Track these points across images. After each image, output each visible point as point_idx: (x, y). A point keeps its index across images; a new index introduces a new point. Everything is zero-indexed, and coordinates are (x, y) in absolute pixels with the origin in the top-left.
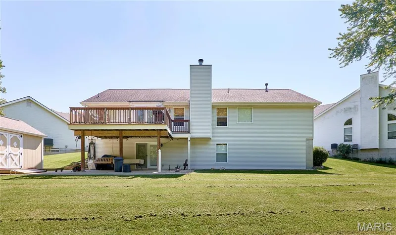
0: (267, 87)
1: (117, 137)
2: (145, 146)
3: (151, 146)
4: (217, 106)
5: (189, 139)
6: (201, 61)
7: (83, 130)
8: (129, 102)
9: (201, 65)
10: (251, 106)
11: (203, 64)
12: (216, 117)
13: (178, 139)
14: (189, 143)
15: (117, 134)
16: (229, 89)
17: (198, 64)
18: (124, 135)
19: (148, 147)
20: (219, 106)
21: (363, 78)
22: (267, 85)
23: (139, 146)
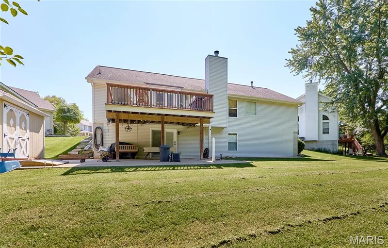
0: (252, 85)
1: (159, 122)
3: (167, 133)
5: (210, 128)
6: (217, 52)
8: (147, 84)
9: (216, 56)
10: (256, 100)
11: (219, 56)
12: (228, 108)
14: (210, 131)
15: (159, 119)
17: (214, 55)
18: (166, 120)
20: (231, 98)
21: (307, 86)
22: (252, 82)
23: (154, 132)
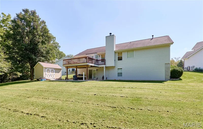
0: (153, 37)
2: (91, 70)
3: (94, 70)
4: (118, 52)
7: (67, 67)
8: (86, 54)
9: (110, 35)
11: (111, 35)
12: (118, 57)
13: (100, 67)
14: (104, 69)
16: (131, 42)
19: (93, 71)
20: (119, 52)
